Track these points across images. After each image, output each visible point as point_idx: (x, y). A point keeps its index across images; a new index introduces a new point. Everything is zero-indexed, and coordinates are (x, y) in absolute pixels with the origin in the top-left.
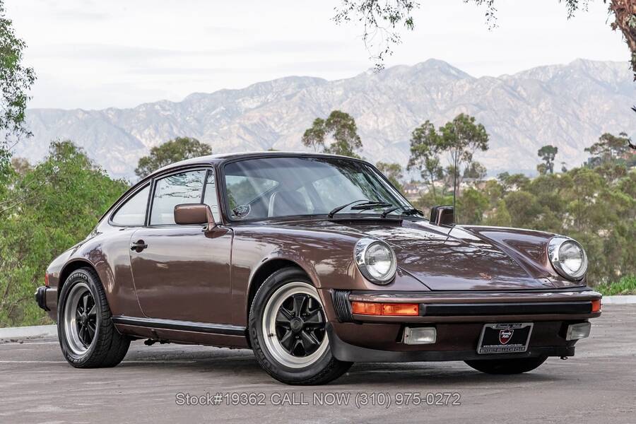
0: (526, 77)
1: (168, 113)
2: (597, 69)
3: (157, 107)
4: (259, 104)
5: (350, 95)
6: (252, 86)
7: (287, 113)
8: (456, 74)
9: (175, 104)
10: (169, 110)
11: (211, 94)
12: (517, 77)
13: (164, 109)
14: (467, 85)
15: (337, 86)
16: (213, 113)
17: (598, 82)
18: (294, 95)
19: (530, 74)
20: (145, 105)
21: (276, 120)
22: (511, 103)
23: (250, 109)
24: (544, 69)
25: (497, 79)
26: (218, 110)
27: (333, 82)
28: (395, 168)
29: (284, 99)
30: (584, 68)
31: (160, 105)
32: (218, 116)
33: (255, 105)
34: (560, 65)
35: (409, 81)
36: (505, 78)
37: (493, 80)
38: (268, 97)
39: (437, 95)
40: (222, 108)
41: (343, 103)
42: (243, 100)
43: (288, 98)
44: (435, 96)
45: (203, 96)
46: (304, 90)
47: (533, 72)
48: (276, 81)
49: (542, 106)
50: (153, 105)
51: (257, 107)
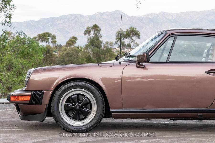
0: (145, 17)
1: (34, 24)
2: (167, 15)
3: (30, 22)
4: (62, 22)
5: (91, 20)
6: (60, 16)
7: (71, 25)
8: (124, 15)
9: (36, 21)
10: (34, 23)
11: (47, 19)
12: (143, 17)
13: (32, 23)
14: (128, 18)
15: (87, 17)
16: (48, 24)
17: (167, 19)
18: (73, 20)
19: (147, 16)
20: (26, 21)
21: (68, 27)
22: (141, 24)
23: (60, 24)
24: (151, 14)
25: (137, 17)
26: (49, 24)
27: (86, 16)
28: (111, 43)
29: (70, 21)
30: (163, 14)
31: (31, 22)
32: (49, 26)
33: (61, 22)
34: (156, 13)
35: (110, 17)
36: (139, 16)
37: (135, 17)
38: (65, 20)
39: (118, 21)
40: (51, 23)
41: (89, 23)
42: (57, 21)
43: (72, 20)
44: (117, 22)
45: (45, 19)
46: (77, 18)
47: (148, 15)
48: (68, 15)
49: (150, 26)
50: (29, 21)
51: (62, 23)
